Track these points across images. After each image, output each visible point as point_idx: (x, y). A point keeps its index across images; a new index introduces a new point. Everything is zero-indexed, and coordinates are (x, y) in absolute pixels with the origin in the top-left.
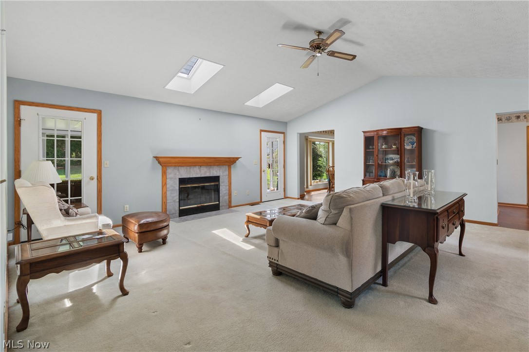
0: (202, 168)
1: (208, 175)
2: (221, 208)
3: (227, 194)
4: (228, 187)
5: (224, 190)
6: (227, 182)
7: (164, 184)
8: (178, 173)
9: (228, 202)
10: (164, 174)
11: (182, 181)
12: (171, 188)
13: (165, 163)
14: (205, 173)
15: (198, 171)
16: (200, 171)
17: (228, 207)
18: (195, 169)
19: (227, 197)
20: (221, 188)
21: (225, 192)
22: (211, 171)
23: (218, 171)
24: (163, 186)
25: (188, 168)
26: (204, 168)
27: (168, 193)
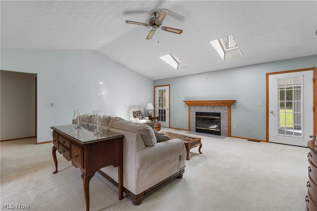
0: (208, 107)
1: (212, 111)
2: (221, 134)
3: (227, 126)
4: (227, 121)
5: (224, 123)
6: (227, 118)
7: (189, 114)
8: (195, 109)
9: (227, 132)
10: (189, 109)
11: (197, 114)
12: (192, 117)
13: (190, 104)
14: (210, 110)
15: (206, 109)
16: (207, 109)
17: (228, 135)
18: (204, 107)
19: (227, 129)
20: (221, 121)
21: (225, 125)
22: (214, 109)
23: (220, 110)
24: (189, 115)
25: (201, 107)
26: (210, 107)
27: (191, 119)
